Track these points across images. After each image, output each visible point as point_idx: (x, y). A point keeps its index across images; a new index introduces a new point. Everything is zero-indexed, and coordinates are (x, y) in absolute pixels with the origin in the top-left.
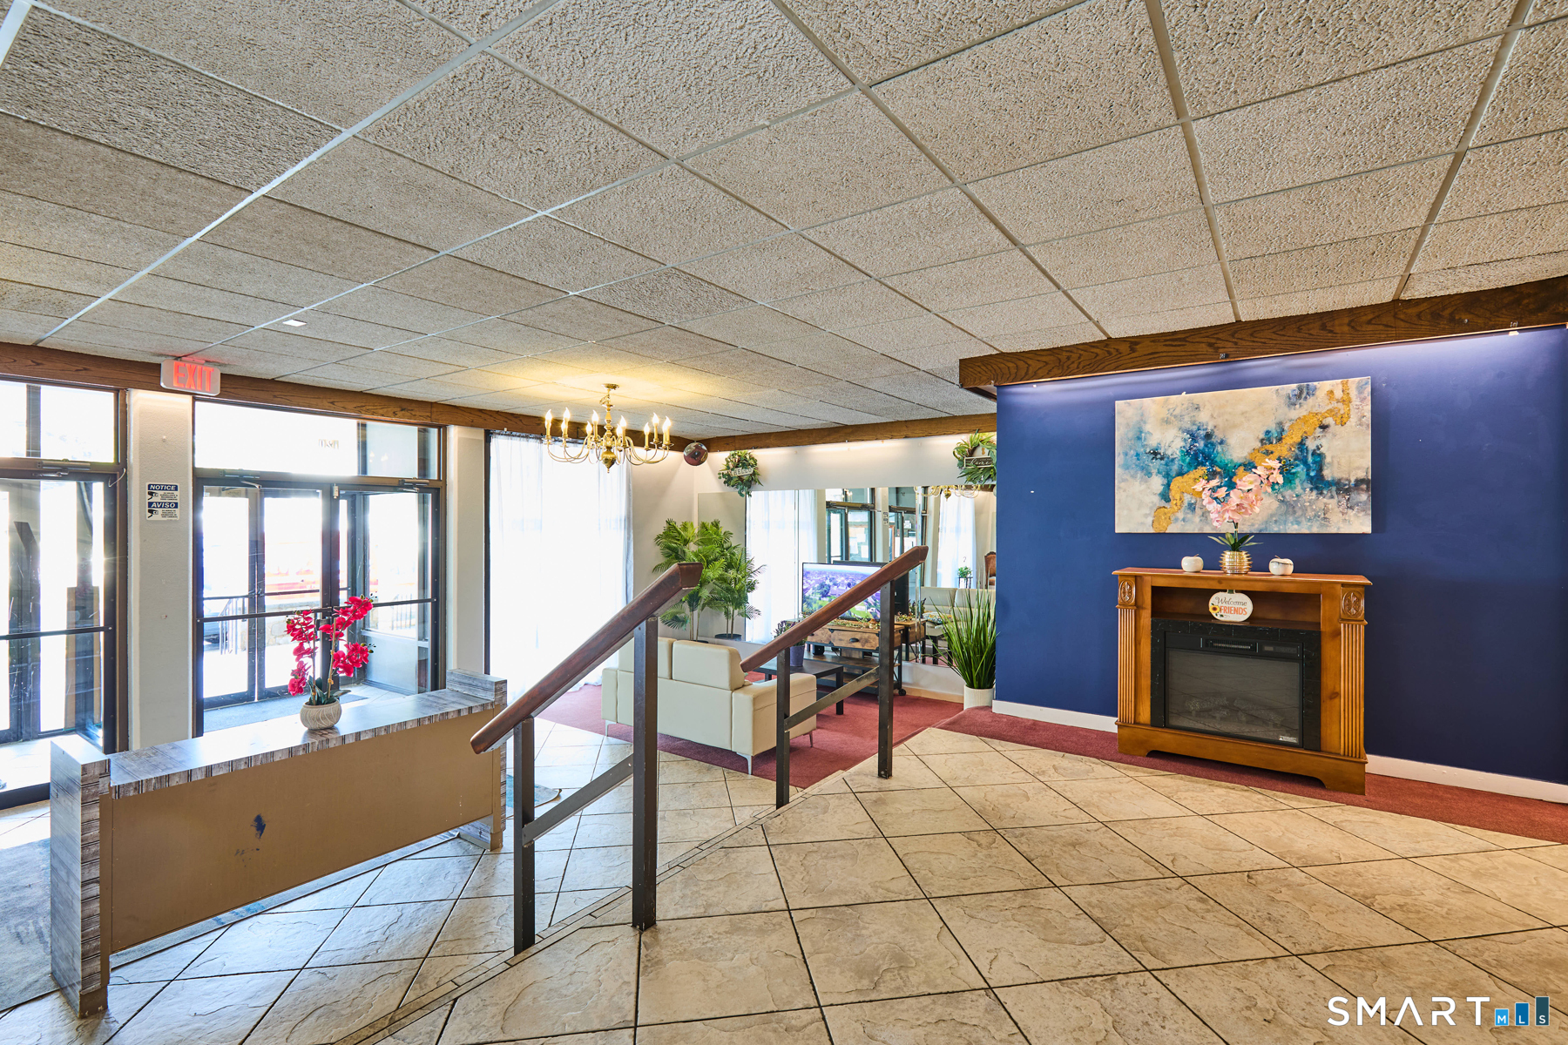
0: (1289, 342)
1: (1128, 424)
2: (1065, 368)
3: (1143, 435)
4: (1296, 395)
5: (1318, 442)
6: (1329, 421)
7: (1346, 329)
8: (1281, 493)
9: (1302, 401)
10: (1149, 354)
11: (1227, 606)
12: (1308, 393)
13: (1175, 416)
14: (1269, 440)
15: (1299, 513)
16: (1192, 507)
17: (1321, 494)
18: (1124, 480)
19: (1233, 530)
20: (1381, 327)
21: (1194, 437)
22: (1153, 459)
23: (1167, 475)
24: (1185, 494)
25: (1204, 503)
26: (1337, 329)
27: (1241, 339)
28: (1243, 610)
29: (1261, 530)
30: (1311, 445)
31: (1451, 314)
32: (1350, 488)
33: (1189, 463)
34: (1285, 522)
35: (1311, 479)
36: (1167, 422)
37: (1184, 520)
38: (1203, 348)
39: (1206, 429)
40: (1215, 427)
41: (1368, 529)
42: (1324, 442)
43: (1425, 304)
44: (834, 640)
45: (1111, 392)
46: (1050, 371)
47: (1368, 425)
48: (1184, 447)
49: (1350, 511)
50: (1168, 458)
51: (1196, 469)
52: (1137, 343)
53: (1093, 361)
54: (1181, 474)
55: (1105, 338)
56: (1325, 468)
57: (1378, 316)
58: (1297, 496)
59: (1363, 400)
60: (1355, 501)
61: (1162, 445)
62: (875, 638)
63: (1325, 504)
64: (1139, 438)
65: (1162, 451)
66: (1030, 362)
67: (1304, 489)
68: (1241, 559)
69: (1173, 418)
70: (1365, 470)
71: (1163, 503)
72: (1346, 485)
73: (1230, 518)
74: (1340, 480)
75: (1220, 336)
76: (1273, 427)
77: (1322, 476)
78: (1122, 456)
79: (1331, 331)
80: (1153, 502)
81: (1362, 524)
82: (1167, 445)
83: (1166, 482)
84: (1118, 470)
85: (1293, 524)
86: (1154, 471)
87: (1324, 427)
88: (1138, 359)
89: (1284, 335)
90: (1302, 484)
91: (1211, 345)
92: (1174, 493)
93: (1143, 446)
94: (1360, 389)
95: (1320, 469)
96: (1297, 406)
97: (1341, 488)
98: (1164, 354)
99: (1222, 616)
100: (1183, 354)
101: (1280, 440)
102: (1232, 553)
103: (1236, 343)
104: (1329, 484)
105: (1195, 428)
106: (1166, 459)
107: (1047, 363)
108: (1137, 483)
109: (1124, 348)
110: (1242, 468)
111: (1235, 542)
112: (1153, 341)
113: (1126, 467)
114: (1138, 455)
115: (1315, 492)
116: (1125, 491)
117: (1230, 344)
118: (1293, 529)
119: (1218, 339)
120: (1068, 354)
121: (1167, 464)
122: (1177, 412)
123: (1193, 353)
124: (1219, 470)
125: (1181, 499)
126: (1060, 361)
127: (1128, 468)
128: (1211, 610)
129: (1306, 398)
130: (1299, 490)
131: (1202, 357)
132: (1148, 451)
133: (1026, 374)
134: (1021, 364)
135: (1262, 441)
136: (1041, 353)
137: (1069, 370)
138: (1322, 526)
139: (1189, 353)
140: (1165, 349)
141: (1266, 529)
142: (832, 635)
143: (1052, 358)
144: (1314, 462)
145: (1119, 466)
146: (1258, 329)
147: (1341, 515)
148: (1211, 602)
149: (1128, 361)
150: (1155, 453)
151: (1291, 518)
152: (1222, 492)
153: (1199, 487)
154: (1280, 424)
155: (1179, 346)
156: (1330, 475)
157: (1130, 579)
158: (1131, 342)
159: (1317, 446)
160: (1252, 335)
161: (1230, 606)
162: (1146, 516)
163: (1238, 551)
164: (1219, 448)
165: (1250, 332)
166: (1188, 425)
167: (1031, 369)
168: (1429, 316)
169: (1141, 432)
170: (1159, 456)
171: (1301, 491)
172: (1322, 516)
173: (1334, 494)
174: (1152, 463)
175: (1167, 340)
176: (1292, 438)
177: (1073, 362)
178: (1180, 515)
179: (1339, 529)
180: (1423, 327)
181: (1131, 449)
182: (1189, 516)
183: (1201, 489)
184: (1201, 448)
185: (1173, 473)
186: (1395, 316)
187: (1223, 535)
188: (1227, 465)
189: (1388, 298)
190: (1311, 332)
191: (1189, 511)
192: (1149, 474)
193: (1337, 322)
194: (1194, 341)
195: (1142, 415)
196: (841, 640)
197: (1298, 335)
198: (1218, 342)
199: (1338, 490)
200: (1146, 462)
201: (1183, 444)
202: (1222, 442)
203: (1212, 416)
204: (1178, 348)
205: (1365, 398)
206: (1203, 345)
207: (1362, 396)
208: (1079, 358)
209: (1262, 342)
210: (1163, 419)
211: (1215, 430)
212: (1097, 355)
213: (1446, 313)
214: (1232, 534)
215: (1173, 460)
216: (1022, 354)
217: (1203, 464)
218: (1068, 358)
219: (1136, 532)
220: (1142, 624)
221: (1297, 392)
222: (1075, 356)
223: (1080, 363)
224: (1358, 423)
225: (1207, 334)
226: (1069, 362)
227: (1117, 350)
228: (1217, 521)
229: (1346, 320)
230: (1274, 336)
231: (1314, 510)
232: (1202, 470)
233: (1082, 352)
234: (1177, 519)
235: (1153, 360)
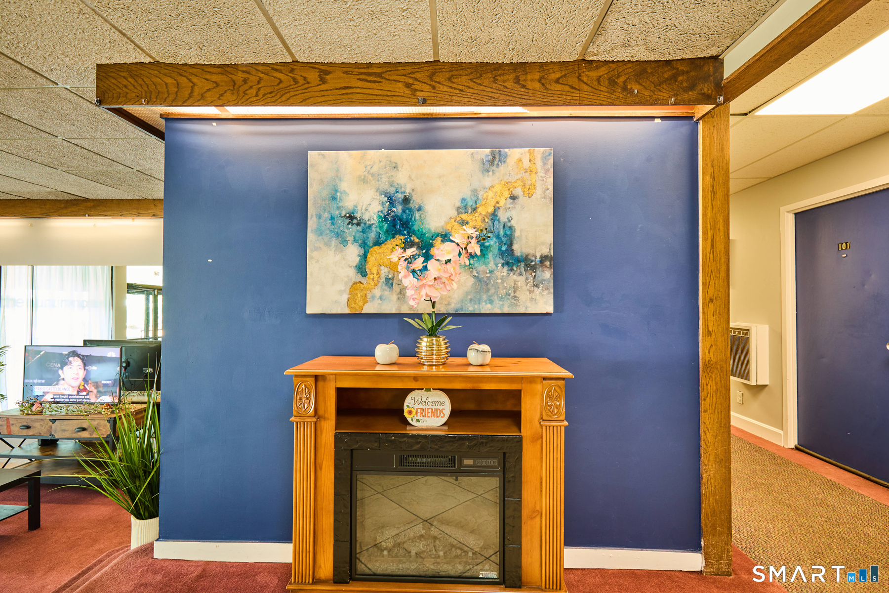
0: (485, 93)
1: (322, 181)
2: (241, 94)
3: (338, 194)
4: (489, 161)
5: (508, 214)
6: (518, 191)
7: (537, 85)
8: (476, 268)
9: (494, 168)
10: (340, 88)
11: (424, 407)
12: (499, 160)
13: (373, 175)
14: (466, 208)
15: (492, 291)
16: (389, 282)
17: (512, 270)
18: (317, 249)
19: (430, 310)
20: (567, 88)
21: (391, 200)
22: (348, 224)
23: (364, 245)
24: (382, 268)
25: (400, 276)
26: (529, 85)
27: (439, 83)
28: (441, 411)
29: (457, 311)
30: (503, 216)
31: (625, 82)
32: (535, 264)
33: (387, 231)
34: (479, 301)
35: (502, 254)
36: (364, 180)
37: (381, 298)
38: (400, 88)
39: (404, 192)
40: (413, 190)
41: (550, 309)
42: (513, 213)
43: (604, 69)
44: (55, 432)
45: (303, 141)
46: (221, 95)
47: (551, 199)
48: (382, 212)
49: (536, 289)
50: (365, 224)
51: (393, 237)
52: (327, 73)
53: (277, 88)
54: (378, 243)
55: (289, 60)
56: (515, 242)
57: (565, 76)
58: (491, 272)
59: (547, 171)
60: (540, 279)
61: (359, 208)
62: (106, 425)
63: (515, 282)
64: (334, 198)
65: (358, 215)
66: (195, 80)
67: (497, 265)
68: (439, 345)
69: (370, 177)
70: (548, 246)
71: (359, 278)
72: (532, 261)
73: (427, 295)
74: (527, 256)
75: (418, 76)
76: (467, 194)
77: (512, 251)
78: (315, 219)
79: (524, 86)
80: (348, 276)
81: (546, 303)
82: (364, 208)
83: (362, 252)
84: (311, 236)
85: (486, 303)
86: (350, 239)
87: (513, 198)
88: (329, 93)
89: (480, 84)
90: (494, 259)
91: (408, 86)
92: (372, 264)
93: (339, 208)
94: (544, 159)
95: (511, 244)
96: (491, 173)
97: (527, 263)
98: (358, 90)
99: (418, 421)
100: (380, 93)
101: (475, 210)
102: (429, 339)
103: (434, 88)
104: (518, 260)
105: (392, 190)
106: (362, 225)
107: (217, 84)
108: (331, 253)
109: (313, 76)
110: (439, 239)
111: (433, 326)
112: (346, 73)
113: (320, 232)
114: (332, 218)
115: (506, 268)
116: (317, 261)
117: (427, 88)
118: (486, 308)
119: (416, 79)
120: (245, 76)
121: (363, 232)
122: (375, 170)
123: (389, 93)
124: (417, 240)
125: (378, 273)
126: (235, 84)
127: (321, 234)
128: (406, 414)
129: (498, 165)
130: (492, 265)
131: (399, 99)
132: (343, 214)
133: (191, 96)
134: (183, 81)
135: (458, 209)
136: (211, 70)
137: (246, 97)
138: (512, 305)
139: (385, 93)
140: (360, 84)
141: (462, 309)
142: (54, 426)
143: (224, 78)
144: (506, 235)
145: (312, 230)
146: (456, 73)
147: (528, 293)
148: (406, 404)
149: (318, 94)
150: (351, 217)
151: (485, 297)
152: (419, 263)
153: (394, 258)
154: (475, 192)
155: (375, 82)
156: (519, 250)
157: (308, 379)
158: (321, 71)
159: (508, 219)
160: (449, 79)
161: (427, 407)
162: (341, 292)
163: (436, 336)
164: (417, 215)
165: (447, 75)
166: (385, 187)
167: (196, 89)
168: (607, 82)
169: (336, 191)
170: (355, 221)
171: (494, 267)
172: (512, 294)
173: (522, 270)
174: (348, 229)
175: (361, 74)
176: (485, 209)
177: (251, 87)
178: (377, 292)
179: (526, 308)
180: (602, 93)
181: (325, 210)
182: (387, 293)
183: (397, 259)
184: (399, 214)
185: (370, 242)
186: (579, 78)
187: (419, 316)
188: (425, 234)
189: (574, 57)
190: (506, 84)
191: (386, 288)
192: (344, 242)
193: (529, 77)
194: (391, 78)
195: (338, 171)
196: (64, 430)
197: (494, 85)
198: (416, 83)
199: (526, 265)
200: (342, 228)
201: (380, 208)
202: (419, 209)
203: (410, 177)
204: (373, 85)
205: (548, 170)
206: (400, 85)
207: (546, 167)
208: (259, 82)
209: (459, 89)
210: (360, 177)
211: (413, 194)
212: (281, 82)
213: (621, 80)
214: (429, 315)
215: (370, 226)
216: (185, 68)
217: (400, 232)
218: (245, 81)
219: (329, 312)
220: (323, 442)
221: (490, 158)
222: (253, 79)
223: (259, 89)
224: (543, 195)
225: (404, 73)
226: (246, 87)
227: (305, 78)
228: (414, 299)
229: (537, 76)
230: (471, 84)
231: (505, 288)
232: (399, 239)
233: (262, 75)
234: (373, 297)
235: (346, 97)
